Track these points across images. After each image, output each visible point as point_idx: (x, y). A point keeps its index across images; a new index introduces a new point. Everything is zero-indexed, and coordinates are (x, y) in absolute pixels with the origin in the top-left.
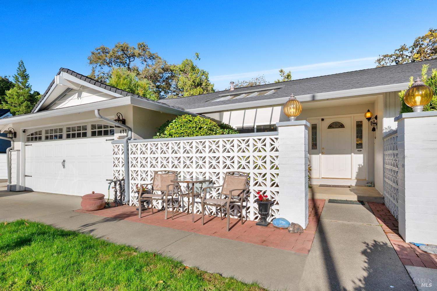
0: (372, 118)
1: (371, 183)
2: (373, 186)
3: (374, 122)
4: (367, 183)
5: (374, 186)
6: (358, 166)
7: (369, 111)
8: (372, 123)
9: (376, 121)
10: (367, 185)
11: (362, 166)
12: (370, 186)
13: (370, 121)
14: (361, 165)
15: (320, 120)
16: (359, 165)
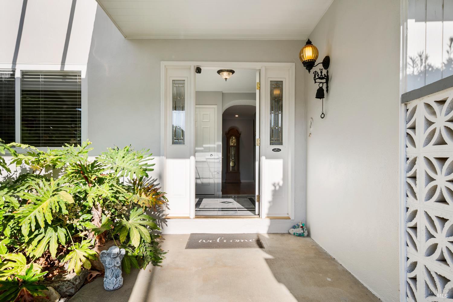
0: (316, 64)
1: (302, 227)
2: (306, 234)
3: (321, 72)
4: (294, 227)
5: (309, 235)
6: (273, 188)
7: (309, 43)
8: (317, 77)
9: (324, 72)
10: (292, 231)
11: (280, 187)
12: (300, 235)
13: (312, 71)
14: (278, 184)
15: (193, 70)
16: (274, 185)
